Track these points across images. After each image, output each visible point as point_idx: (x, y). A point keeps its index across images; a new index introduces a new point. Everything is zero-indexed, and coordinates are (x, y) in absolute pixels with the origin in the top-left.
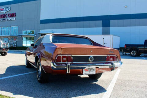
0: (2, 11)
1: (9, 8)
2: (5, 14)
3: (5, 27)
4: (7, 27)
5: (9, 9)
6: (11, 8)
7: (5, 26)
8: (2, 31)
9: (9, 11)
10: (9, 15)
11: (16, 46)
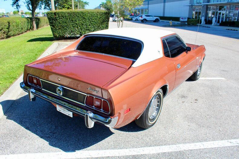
11: (236, 20)
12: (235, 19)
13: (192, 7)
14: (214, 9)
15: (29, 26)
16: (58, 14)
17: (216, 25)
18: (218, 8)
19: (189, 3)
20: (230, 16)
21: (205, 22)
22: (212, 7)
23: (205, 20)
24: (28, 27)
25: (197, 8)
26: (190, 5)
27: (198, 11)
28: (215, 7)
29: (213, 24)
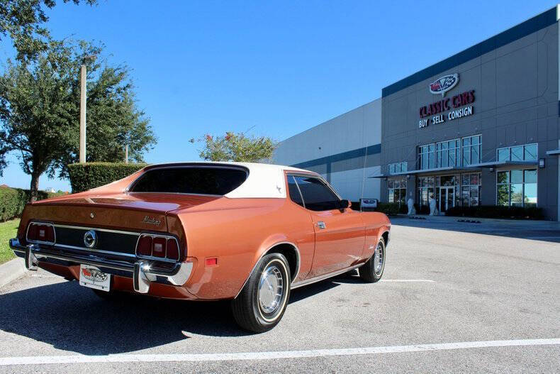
0: (436, 91)
1: (455, 76)
2: (445, 99)
3: (445, 143)
4: (452, 142)
5: (454, 79)
6: (459, 77)
7: (446, 139)
8: (439, 154)
9: (455, 86)
10: (454, 99)
11: (477, 204)
12: (475, 202)
13: (386, 180)
14: (432, 184)
15: (22, 208)
16: (93, 170)
17: (438, 215)
18: (439, 180)
19: (379, 171)
20: (464, 197)
21: (414, 210)
22: (426, 179)
23: (416, 205)
24: (18, 209)
25: (396, 182)
26: (382, 175)
27: (399, 188)
28: (433, 180)
29: (431, 214)
